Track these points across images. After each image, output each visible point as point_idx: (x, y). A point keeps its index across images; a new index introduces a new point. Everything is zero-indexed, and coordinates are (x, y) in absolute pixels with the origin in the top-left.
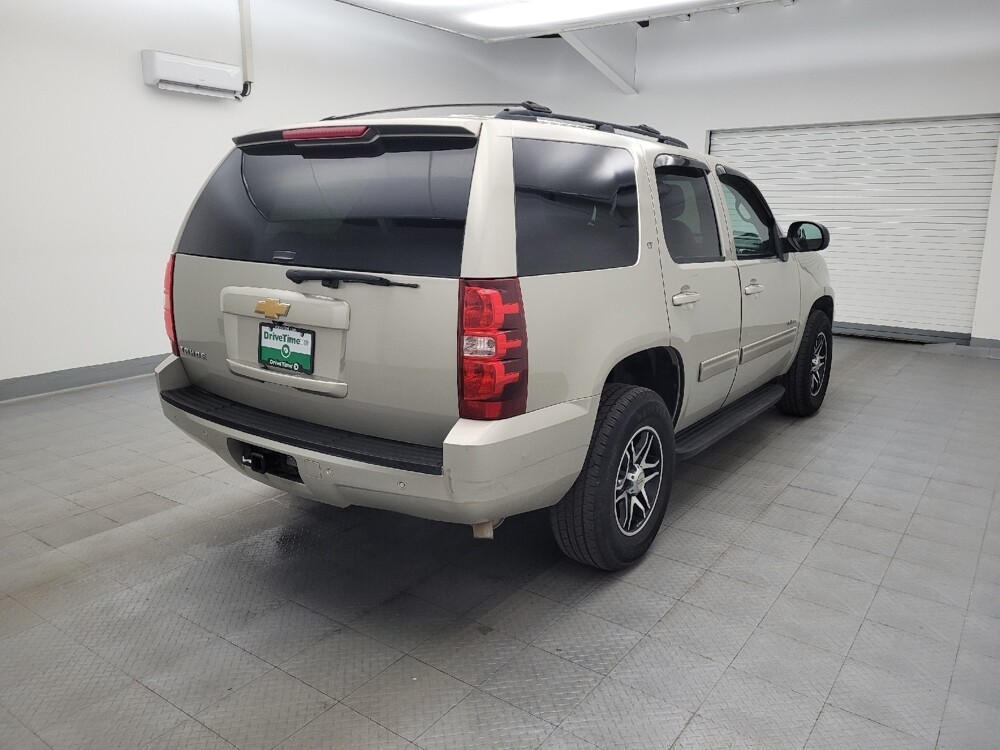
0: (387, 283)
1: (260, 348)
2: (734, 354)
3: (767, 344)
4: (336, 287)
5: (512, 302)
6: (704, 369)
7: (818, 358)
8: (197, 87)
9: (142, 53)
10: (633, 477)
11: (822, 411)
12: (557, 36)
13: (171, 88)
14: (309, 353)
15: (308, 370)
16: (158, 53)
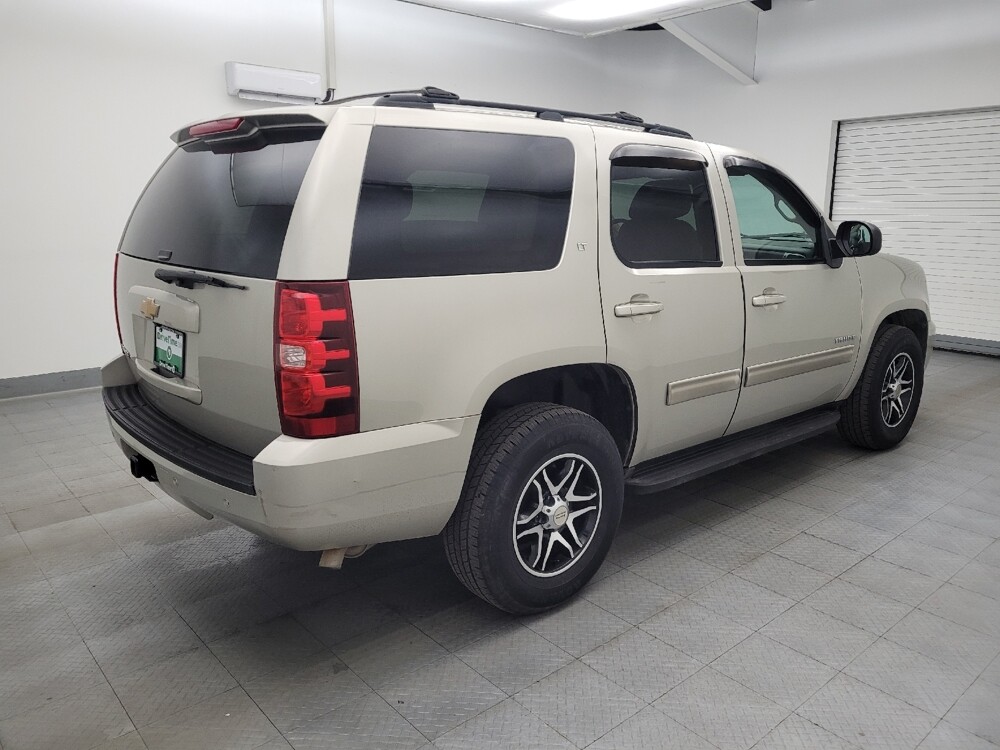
0: (223, 284)
1: (156, 348)
2: (734, 373)
3: (797, 364)
4: (191, 288)
5: (339, 308)
6: (672, 392)
7: (899, 382)
8: (278, 95)
9: (226, 64)
10: (549, 511)
11: (906, 447)
12: (655, 27)
13: (251, 97)
14: (181, 356)
15: (181, 374)
16: (237, 66)
